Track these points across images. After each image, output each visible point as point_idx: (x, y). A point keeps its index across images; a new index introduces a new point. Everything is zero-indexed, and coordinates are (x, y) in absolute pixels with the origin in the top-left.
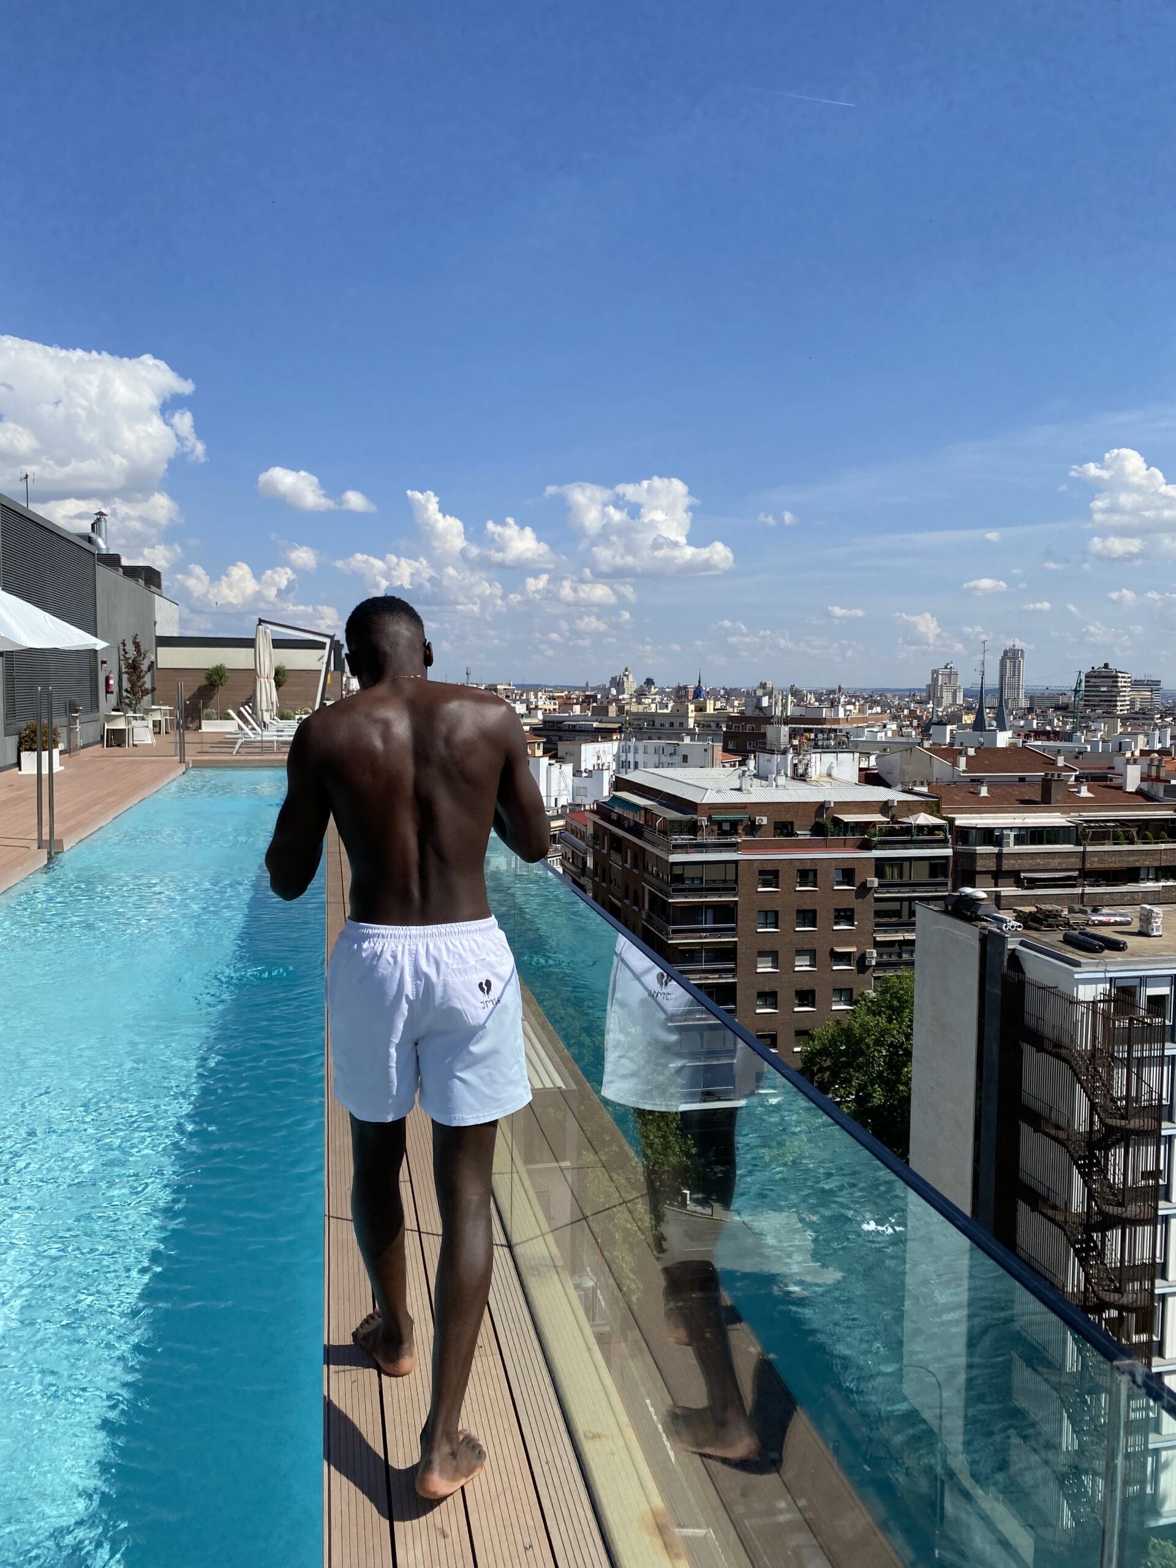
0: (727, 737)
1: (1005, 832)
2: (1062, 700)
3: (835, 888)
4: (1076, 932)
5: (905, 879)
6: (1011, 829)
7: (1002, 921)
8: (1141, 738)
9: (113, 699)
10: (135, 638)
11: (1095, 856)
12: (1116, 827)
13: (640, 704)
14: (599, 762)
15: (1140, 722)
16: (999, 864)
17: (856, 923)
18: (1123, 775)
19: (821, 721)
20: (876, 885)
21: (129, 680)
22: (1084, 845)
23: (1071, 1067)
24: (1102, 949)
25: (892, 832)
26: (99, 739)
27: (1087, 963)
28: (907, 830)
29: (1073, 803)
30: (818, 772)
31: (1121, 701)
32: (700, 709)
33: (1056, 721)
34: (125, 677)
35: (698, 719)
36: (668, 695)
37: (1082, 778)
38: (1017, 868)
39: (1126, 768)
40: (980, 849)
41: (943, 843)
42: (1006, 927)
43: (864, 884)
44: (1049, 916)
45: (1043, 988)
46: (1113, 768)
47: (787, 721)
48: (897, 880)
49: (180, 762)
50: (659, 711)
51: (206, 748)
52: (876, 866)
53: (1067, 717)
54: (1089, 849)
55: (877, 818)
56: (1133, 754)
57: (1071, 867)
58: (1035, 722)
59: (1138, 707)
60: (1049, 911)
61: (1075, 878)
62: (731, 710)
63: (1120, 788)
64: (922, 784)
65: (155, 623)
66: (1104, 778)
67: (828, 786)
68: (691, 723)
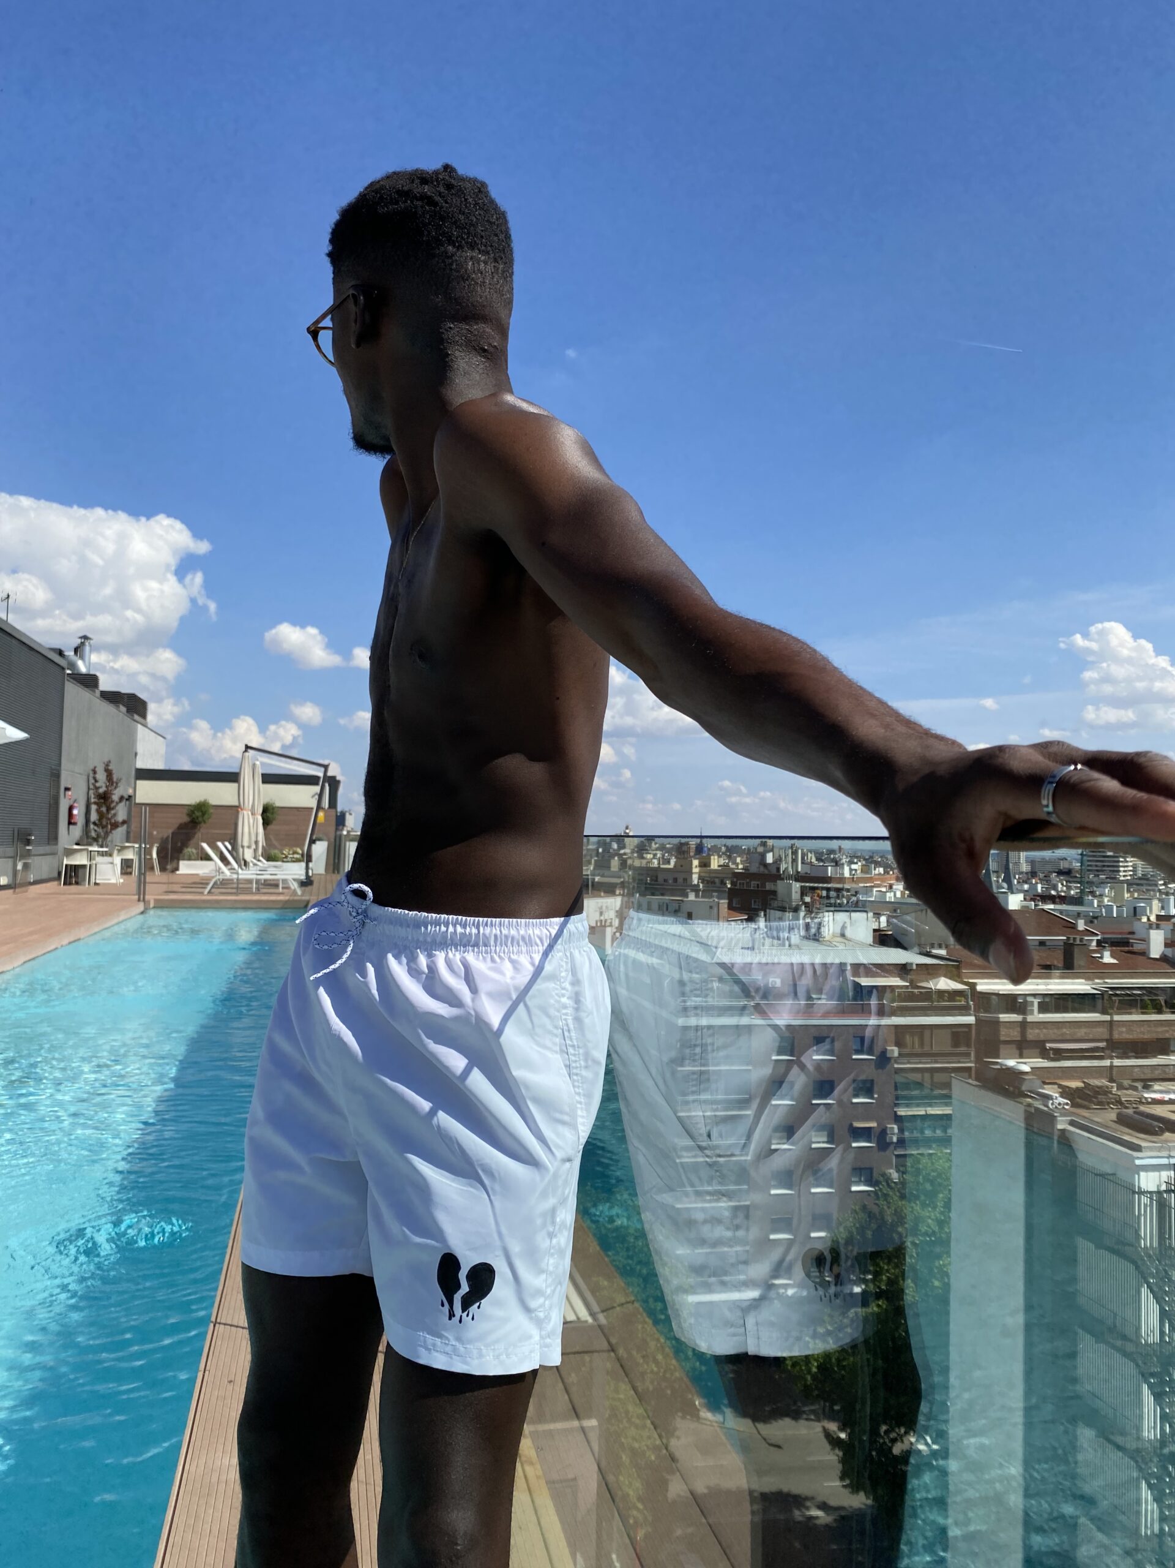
0: (732, 894)
1: (1030, 999)
2: (1063, 865)
3: (854, 1057)
4: (1130, 1111)
5: (927, 1049)
6: (1034, 995)
7: (1048, 1097)
8: (1156, 904)
9: (77, 831)
10: (107, 765)
11: (1123, 1026)
12: (1143, 995)
13: (643, 858)
14: (602, 918)
15: (1144, 888)
16: (1023, 1033)
17: (876, 1096)
18: (1146, 940)
19: (827, 880)
20: (896, 1054)
21: (98, 811)
22: (1111, 1015)
23: (1137, 1267)
24: (1162, 1131)
25: (911, 997)
26: (56, 875)
27: (1148, 1147)
28: (928, 995)
29: (1098, 970)
30: (831, 931)
31: (1124, 867)
32: (705, 864)
33: (1060, 885)
34: (94, 807)
35: (702, 874)
36: (669, 851)
37: (1106, 943)
38: (1042, 1037)
39: (1148, 935)
40: (1004, 1017)
41: (964, 1010)
42: (1052, 1104)
43: (884, 1053)
44: (1097, 1093)
45: (1100, 1175)
46: (1133, 933)
47: (798, 878)
48: (917, 1050)
49: (139, 900)
50: (662, 866)
51: (176, 888)
52: (896, 1034)
53: (1070, 882)
54: (1116, 1018)
55: (896, 981)
56: (1149, 919)
57: (1098, 1037)
58: (1039, 886)
59: (1140, 874)
60: (1098, 1087)
61: (1102, 1049)
62: (733, 866)
63: (1144, 954)
64: (940, 947)
65: (136, 754)
66: (1126, 943)
67: (841, 947)
68: (695, 879)
